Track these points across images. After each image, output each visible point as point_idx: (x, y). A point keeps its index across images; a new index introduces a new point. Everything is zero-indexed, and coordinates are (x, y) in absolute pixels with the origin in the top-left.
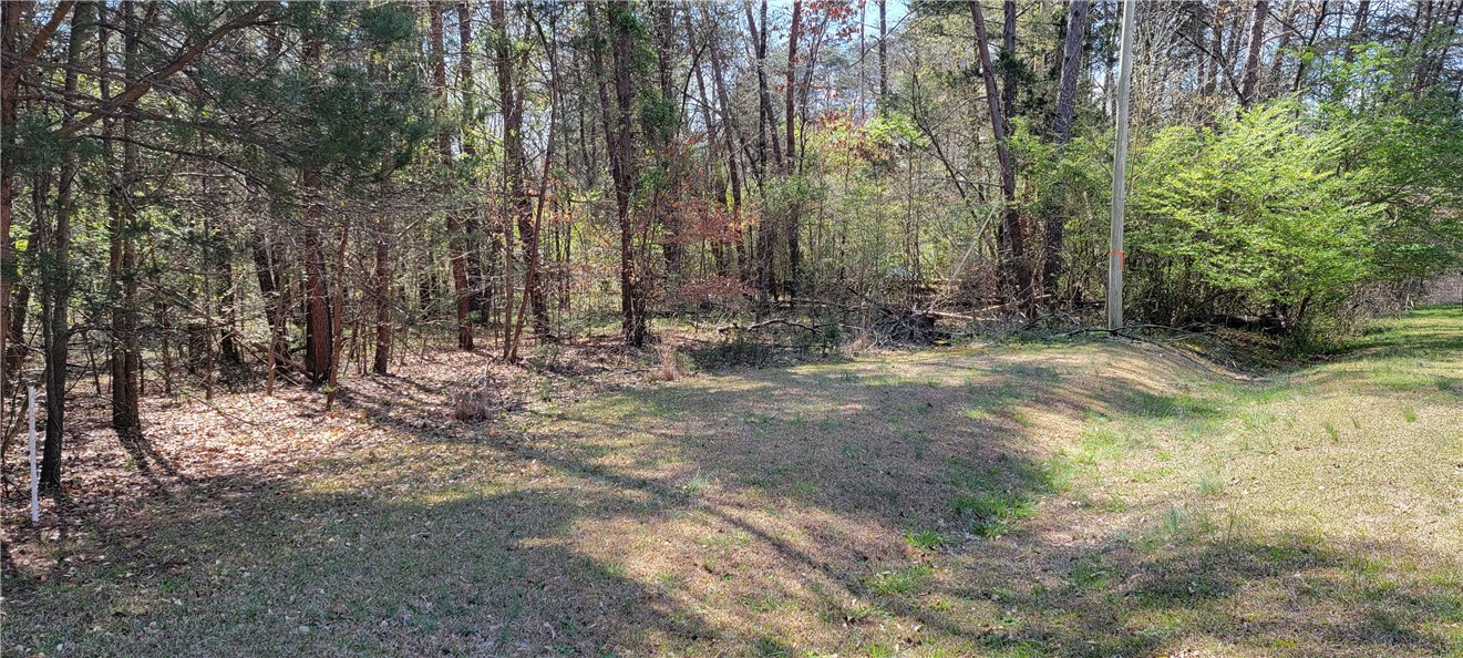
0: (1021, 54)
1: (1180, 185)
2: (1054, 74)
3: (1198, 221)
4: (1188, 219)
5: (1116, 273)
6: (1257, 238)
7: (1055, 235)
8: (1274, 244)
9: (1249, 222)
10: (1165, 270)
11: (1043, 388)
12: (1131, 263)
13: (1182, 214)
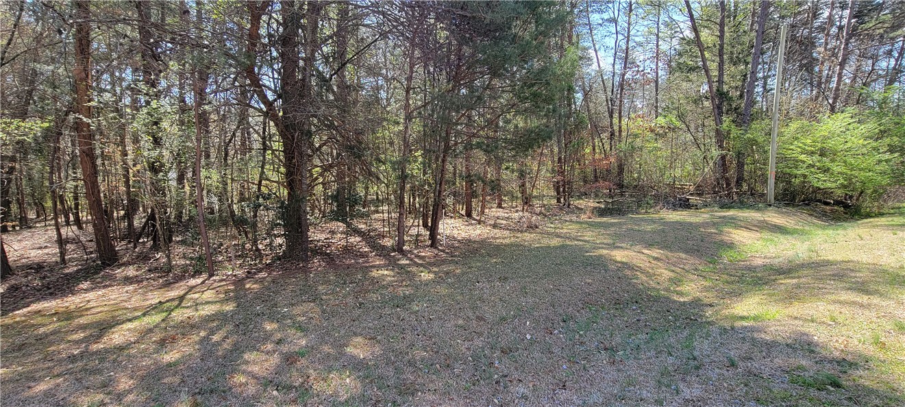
0: (725, 88)
1: (801, 145)
2: (741, 96)
3: (809, 160)
4: (805, 159)
5: (771, 181)
6: (836, 168)
7: (741, 165)
8: (843, 169)
9: (833, 161)
10: (793, 180)
11: (735, 223)
12: (777, 179)
13: (803, 157)
